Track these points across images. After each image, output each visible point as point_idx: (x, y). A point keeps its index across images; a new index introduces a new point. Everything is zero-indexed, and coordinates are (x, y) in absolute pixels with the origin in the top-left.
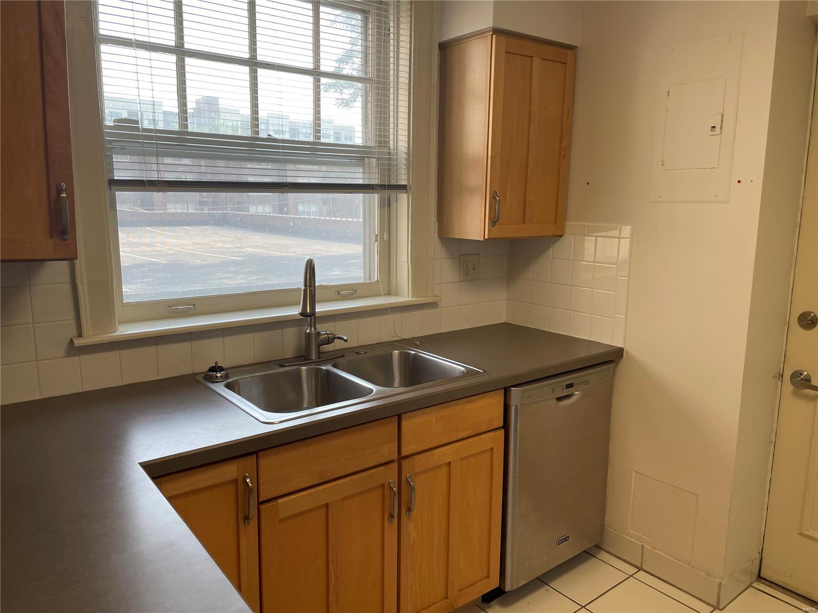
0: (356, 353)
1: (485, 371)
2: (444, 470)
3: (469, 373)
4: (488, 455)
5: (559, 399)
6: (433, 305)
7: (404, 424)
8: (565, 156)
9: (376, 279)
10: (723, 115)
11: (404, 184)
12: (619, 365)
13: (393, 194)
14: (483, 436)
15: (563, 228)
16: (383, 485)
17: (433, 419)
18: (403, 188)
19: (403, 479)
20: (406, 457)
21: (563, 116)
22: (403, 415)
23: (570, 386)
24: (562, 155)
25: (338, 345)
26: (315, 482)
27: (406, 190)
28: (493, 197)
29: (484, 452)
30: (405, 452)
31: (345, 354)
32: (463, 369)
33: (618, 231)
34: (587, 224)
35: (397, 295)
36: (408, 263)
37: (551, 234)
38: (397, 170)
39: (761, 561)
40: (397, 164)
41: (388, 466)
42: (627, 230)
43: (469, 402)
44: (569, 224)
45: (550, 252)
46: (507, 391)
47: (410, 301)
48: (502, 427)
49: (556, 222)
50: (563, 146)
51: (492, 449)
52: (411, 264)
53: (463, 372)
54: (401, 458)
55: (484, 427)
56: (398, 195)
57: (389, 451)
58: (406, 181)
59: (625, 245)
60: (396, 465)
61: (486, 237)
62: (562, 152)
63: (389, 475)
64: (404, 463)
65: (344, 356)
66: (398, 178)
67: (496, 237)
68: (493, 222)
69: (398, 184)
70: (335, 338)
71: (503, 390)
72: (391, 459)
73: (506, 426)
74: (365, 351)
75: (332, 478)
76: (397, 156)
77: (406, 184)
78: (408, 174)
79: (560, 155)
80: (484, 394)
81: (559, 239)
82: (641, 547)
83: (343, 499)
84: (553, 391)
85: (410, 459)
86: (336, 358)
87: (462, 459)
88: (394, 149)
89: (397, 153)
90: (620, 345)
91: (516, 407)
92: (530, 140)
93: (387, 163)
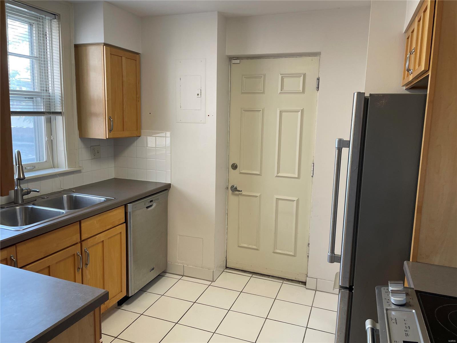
0: (42, 198)
1: (115, 198)
2: (101, 245)
3: (107, 200)
4: (119, 235)
5: (147, 208)
6: (79, 172)
7: (82, 225)
8: (139, 101)
9: (45, 160)
10: (201, 90)
11: (60, 111)
12: (170, 191)
13: (52, 116)
14: (117, 227)
15: (140, 133)
16: (74, 255)
17: (95, 222)
18: (59, 113)
19: (83, 250)
20: (84, 240)
21: (137, 84)
22: (82, 221)
23: (151, 201)
24: (138, 100)
25: (32, 194)
26: (43, 257)
27: (62, 114)
28: (109, 119)
29: (118, 234)
30: (83, 239)
31: (37, 199)
32: (104, 199)
33: (165, 134)
34: (151, 131)
35: (58, 168)
36: (65, 151)
37: (136, 136)
38: (54, 104)
39: (226, 261)
40: (54, 101)
41: (76, 245)
42: (168, 134)
43: (110, 212)
44: (142, 131)
45: (135, 144)
46: (126, 206)
47: (67, 170)
48: (124, 223)
49: (137, 130)
50: (138, 96)
51: (121, 233)
52: (67, 151)
53: (104, 200)
54: (81, 241)
55: (117, 223)
56: (56, 117)
57: (76, 238)
58: (61, 110)
59: (168, 140)
60: (79, 244)
61: (107, 137)
62: (138, 99)
63: (77, 250)
64: (83, 243)
65: (36, 200)
66: (56, 108)
67: (112, 137)
68: (110, 131)
69: (56, 111)
70: (31, 191)
71: (124, 206)
72: (77, 242)
73: (126, 222)
74: (47, 197)
75: (51, 253)
76: (54, 97)
77: (61, 111)
78: (62, 106)
79: (137, 100)
80: (116, 208)
81: (139, 138)
82: (183, 266)
83: (56, 263)
84: (145, 204)
85: (85, 241)
86: (33, 201)
87: (109, 238)
88: (52, 93)
89: (54, 96)
90: (168, 182)
91: (130, 212)
92: (124, 93)
93: (49, 101)
